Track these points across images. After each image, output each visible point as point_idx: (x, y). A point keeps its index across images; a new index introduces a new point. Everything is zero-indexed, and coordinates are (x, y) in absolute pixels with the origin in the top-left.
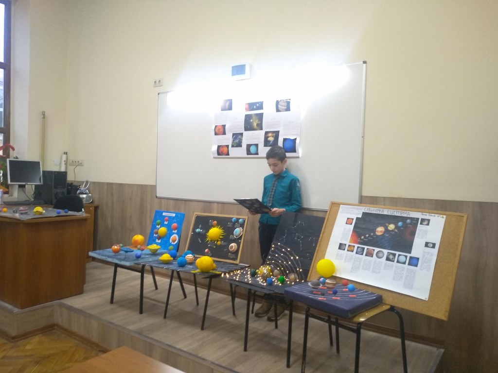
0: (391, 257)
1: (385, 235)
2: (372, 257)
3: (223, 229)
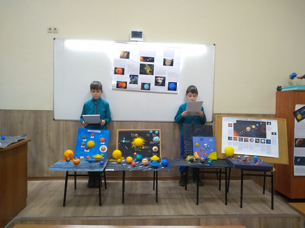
0: (257, 141)
1: (251, 131)
2: (248, 142)
3: (144, 139)
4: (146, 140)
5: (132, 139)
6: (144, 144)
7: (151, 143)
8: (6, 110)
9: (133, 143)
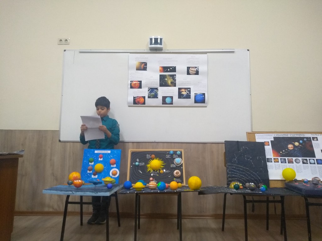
0: (305, 161)
1: (295, 149)
2: (293, 163)
3: (162, 160)
4: (165, 162)
5: (147, 161)
6: (162, 167)
7: (171, 166)
8: (8, 130)
9: (148, 166)
